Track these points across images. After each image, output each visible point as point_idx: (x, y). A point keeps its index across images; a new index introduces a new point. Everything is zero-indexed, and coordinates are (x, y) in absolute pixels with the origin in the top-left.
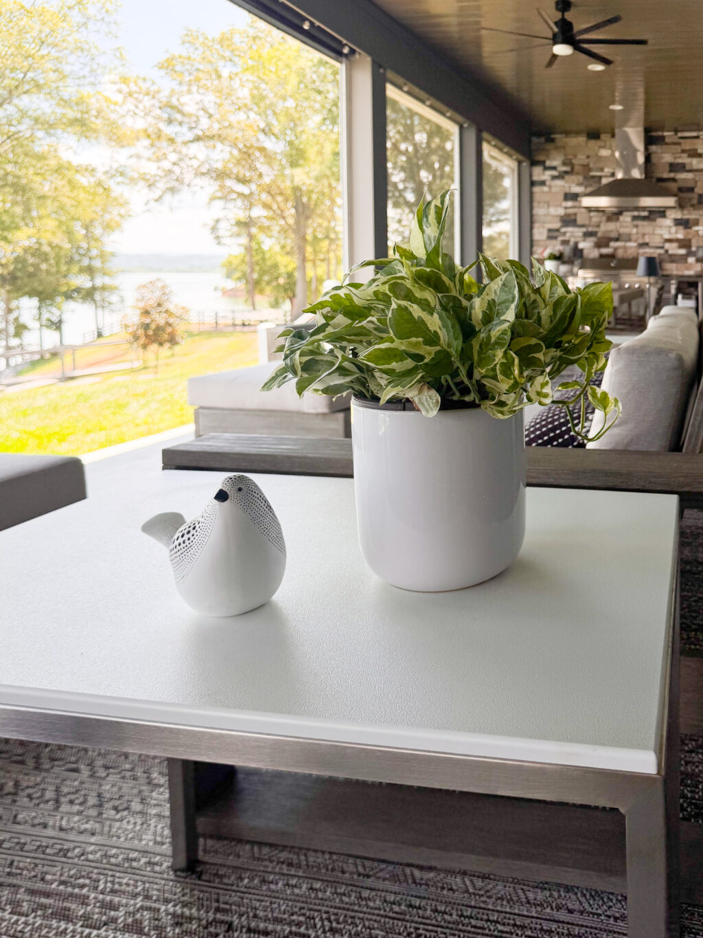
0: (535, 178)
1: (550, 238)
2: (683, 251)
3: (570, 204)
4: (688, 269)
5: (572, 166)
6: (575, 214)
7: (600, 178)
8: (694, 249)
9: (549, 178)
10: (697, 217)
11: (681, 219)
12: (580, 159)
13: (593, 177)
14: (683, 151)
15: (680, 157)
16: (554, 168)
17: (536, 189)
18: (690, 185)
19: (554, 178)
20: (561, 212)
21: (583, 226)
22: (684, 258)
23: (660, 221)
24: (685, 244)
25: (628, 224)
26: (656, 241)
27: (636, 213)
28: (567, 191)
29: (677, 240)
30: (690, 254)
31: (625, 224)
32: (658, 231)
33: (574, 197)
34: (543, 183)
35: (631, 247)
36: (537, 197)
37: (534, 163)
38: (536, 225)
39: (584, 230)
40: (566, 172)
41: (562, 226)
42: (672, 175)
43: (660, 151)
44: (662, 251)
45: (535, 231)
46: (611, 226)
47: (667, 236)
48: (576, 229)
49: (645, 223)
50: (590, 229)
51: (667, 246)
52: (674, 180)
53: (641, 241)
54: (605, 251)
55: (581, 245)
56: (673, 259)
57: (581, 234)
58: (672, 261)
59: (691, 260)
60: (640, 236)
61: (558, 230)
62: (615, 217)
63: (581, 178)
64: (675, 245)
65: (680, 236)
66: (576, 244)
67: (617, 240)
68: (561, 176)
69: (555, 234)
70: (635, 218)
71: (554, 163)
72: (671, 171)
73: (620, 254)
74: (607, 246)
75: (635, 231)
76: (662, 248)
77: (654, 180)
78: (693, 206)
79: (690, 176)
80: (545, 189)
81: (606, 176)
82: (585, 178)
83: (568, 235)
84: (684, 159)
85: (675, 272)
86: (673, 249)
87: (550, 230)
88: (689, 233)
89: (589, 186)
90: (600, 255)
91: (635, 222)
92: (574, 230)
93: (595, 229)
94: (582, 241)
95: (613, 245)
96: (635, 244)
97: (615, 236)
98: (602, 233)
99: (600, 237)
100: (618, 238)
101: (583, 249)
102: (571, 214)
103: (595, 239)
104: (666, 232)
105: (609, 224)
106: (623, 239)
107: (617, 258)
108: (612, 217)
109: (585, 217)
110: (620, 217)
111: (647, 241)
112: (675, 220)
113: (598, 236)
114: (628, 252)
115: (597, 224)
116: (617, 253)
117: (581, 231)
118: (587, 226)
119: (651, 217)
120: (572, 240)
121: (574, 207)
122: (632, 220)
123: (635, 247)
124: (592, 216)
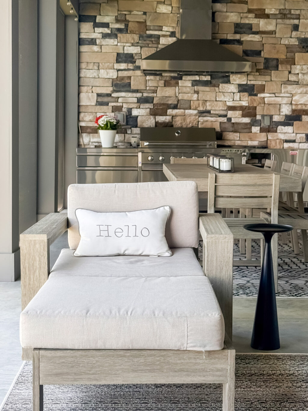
0: (83, 36)
1: (100, 104)
2: (247, 120)
3: (123, 66)
4: (251, 139)
5: (126, 22)
6: (130, 78)
7: (158, 37)
8: (258, 117)
9: (100, 36)
10: (264, 83)
11: (246, 85)
12: (136, 15)
13: (151, 36)
14: (250, 11)
15: (247, 17)
16: (106, 25)
17: (84, 48)
18: (257, 48)
19: (105, 36)
20: (113, 74)
21: (137, 91)
22: (247, 128)
23: (224, 87)
24: (249, 112)
25: (188, 89)
26: (219, 108)
27: (197, 78)
28: (121, 51)
29: (242, 108)
30: (255, 122)
31: (184, 90)
32: (222, 98)
33: (129, 58)
34: (93, 42)
35: (190, 115)
36: (85, 58)
37: (82, 19)
38: (84, 89)
39: (139, 95)
40: (120, 30)
41: (114, 91)
42: (237, 37)
43: (225, 10)
44: (224, 120)
45: (82, 95)
46: (169, 92)
47: (230, 104)
48: (130, 94)
49: (207, 89)
50: (145, 95)
51: (230, 114)
52: (239, 42)
53: (201, 109)
54: (161, 119)
55: (135, 113)
56: (236, 128)
57: (135, 100)
58: (235, 131)
59: (255, 129)
60: (201, 102)
61: (109, 95)
62: (173, 82)
63: (136, 37)
64: (239, 113)
65: (245, 104)
66: (130, 110)
67: (175, 107)
68: (113, 35)
69: (106, 99)
70: (195, 83)
71: (106, 20)
72: (236, 33)
73: (178, 122)
74: (165, 114)
75: (195, 96)
76: (225, 116)
77: (218, 41)
78: (258, 70)
79: (257, 38)
80: (95, 48)
81: (164, 36)
82: (141, 37)
83: (120, 100)
84: (251, 20)
85: (238, 143)
86: (236, 117)
87: (99, 95)
88: (255, 100)
89: (145, 47)
90: (157, 123)
91: (196, 87)
92: (128, 95)
93: (151, 95)
94: (136, 108)
95: (171, 113)
96: (195, 112)
97: (173, 103)
98: (159, 99)
99: (157, 104)
100: (177, 105)
101: (137, 117)
102: (125, 77)
103: (151, 106)
104: (229, 99)
105: (167, 89)
106: (182, 106)
107: (174, 127)
108: (171, 82)
109: (141, 81)
110: (180, 81)
111: (208, 108)
112: (240, 85)
113: (154, 103)
114: (188, 121)
115: (153, 88)
116: (175, 121)
117: (135, 96)
118: (142, 91)
119: (214, 82)
120: (125, 106)
121: (128, 70)
122: (193, 85)
123: (196, 115)
124: (149, 80)
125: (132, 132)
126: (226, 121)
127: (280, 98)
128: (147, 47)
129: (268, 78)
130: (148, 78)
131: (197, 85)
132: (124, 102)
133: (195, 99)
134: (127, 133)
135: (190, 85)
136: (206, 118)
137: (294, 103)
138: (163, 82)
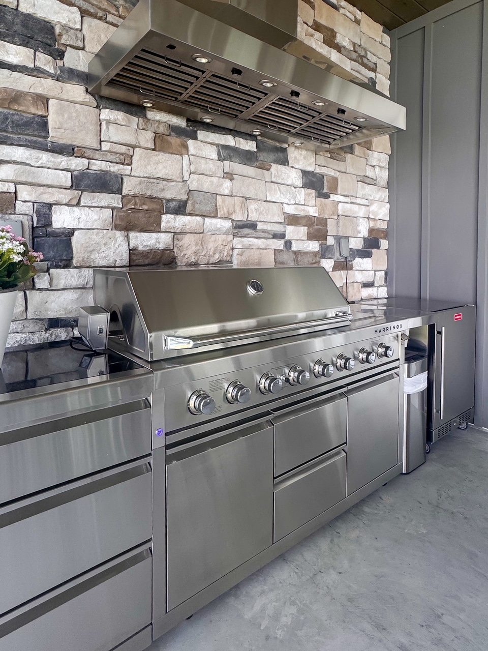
2: (314, 246)
6: (44, 101)
10: (337, 174)
11: (314, 174)
21: (68, 150)
26: (271, 218)
27: (230, 140)
29: (307, 221)
32: (276, 195)
39: (78, 164)
44: (279, 244)
46: (167, 165)
47: (291, 210)
48: (45, 158)
50: (98, 165)
51: (291, 232)
53: (239, 217)
54: (145, 241)
55: (62, 219)
57: (66, 179)
59: (328, 265)
60: (237, 202)
62: (175, 140)
64: (303, 230)
65: (312, 212)
66: (44, 211)
67: (180, 209)
70: (227, 153)
74: (153, 226)
75: (227, 183)
76: (282, 236)
86: (299, 239)
88: (326, 205)
89: (94, 16)
90: (132, 252)
91: (227, 163)
92: (38, 159)
93: (115, 168)
94: (67, 205)
95: (172, 224)
96: (227, 224)
97: (178, 197)
98: (140, 184)
99: (134, 196)
100: (185, 203)
101: (71, 232)
102: (26, 94)
103: (114, 200)
104: (289, 200)
105: (161, 156)
106: (197, 206)
107: (181, 265)
108: (169, 138)
109: (83, 119)
110: (191, 143)
111: (253, 217)
112: (305, 173)
113: (125, 192)
114: (211, 246)
115: (123, 149)
116: (180, 248)
117: (64, 165)
118: (89, 153)
119: (262, 156)
120: (24, 193)
121: (36, 72)
122: (220, 159)
123: (226, 233)
124: (109, 122)
125: (55, 282)
126: (282, 247)
127: (357, 206)
128: (100, 19)
129: (341, 166)
130: (106, 114)
131: (229, 158)
132: (23, 179)
133: (227, 192)
134: (33, 288)
135: (215, 156)
136: (247, 241)
137: (373, 217)
138: (149, 135)
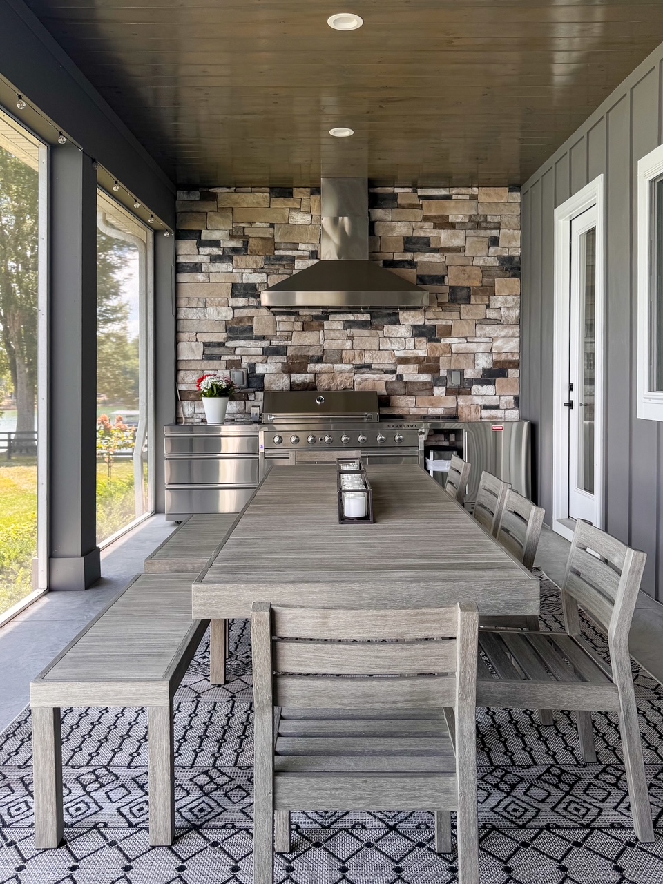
0: (181, 259)
1: (207, 357)
2: (426, 377)
3: (241, 302)
4: (433, 406)
5: (245, 238)
6: (251, 318)
7: (293, 259)
8: (443, 373)
9: (207, 259)
10: (450, 323)
11: (424, 326)
12: (260, 228)
13: (281, 258)
14: (426, 219)
15: (421, 228)
16: (216, 243)
17: (184, 278)
18: (439, 271)
19: (214, 259)
20: (227, 314)
21: (262, 338)
22: (427, 388)
23: (390, 329)
24: (429, 365)
25: (338, 334)
26: (384, 361)
27: (351, 317)
28: (238, 281)
29: (417, 360)
30: (438, 381)
31: (332, 335)
32: (387, 345)
33: (251, 291)
34: (196, 268)
35: (342, 372)
36: (185, 291)
37: (180, 235)
38: (184, 336)
39: (265, 344)
40: (235, 250)
41: (229, 339)
42: (409, 256)
43: (390, 218)
44: (392, 377)
45: (183, 346)
46: (310, 338)
47: (400, 354)
48: (252, 343)
49: (366, 332)
50: (274, 343)
51: (401, 368)
52: (411, 264)
53: (358, 362)
54: (298, 378)
55: (260, 369)
56: (410, 389)
57: (260, 351)
58: (409, 394)
59: (439, 391)
60: (357, 353)
61: (221, 345)
62: (315, 323)
63: (260, 260)
64: (413, 367)
65: (422, 353)
66: (252, 366)
67: (319, 360)
68: (226, 257)
69: (216, 351)
70: (348, 325)
71: (216, 235)
72: (406, 250)
73: (324, 382)
74: (304, 370)
75: (349, 344)
76: (394, 372)
77: (381, 263)
78: (440, 305)
79: (437, 258)
80: (200, 277)
81: (301, 257)
82: (267, 259)
83: (238, 351)
84: (428, 231)
85: (413, 411)
86: (410, 373)
87: (206, 345)
88: (436, 347)
89: (274, 273)
90: (292, 384)
91: (349, 330)
92: (249, 344)
93: (283, 343)
94: (262, 363)
95: (313, 369)
96: (349, 367)
97: (316, 354)
98: (295, 349)
99: (292, 356)
100: (322, 357)
101: (263, 375)
102: (244, 317)
103: (283, 359)
104: (399, 348)
105: (307, 334)
106: (328, 358)
107: (320, 389)
108: (312, 323)
109: (267, 323)
110: (325, 322)
111: (368, 361)
112: (414, 327)
113: (288, 355)
114: (339, 380)
115: (286, 333)
116: (320, 381)
117: (259, 345)
118: (270, 338)
119: (375, 322)
120: (245, 359)
121: (250, 307)
122: (345, 328)
123: (349, 372)
124: (279, 321)
125: (257, 397)
126: (394, 379)
127: (475, 344)
128: (275, 274)
129: (455, 315)
130: (278, 318)
131: (350, 328)
132: (243, 354)
133: (348, 348)
134: (248, 400)
135: (340, 328)
136: (364, 376)
137: (496, 351)
138: (300, 324)
